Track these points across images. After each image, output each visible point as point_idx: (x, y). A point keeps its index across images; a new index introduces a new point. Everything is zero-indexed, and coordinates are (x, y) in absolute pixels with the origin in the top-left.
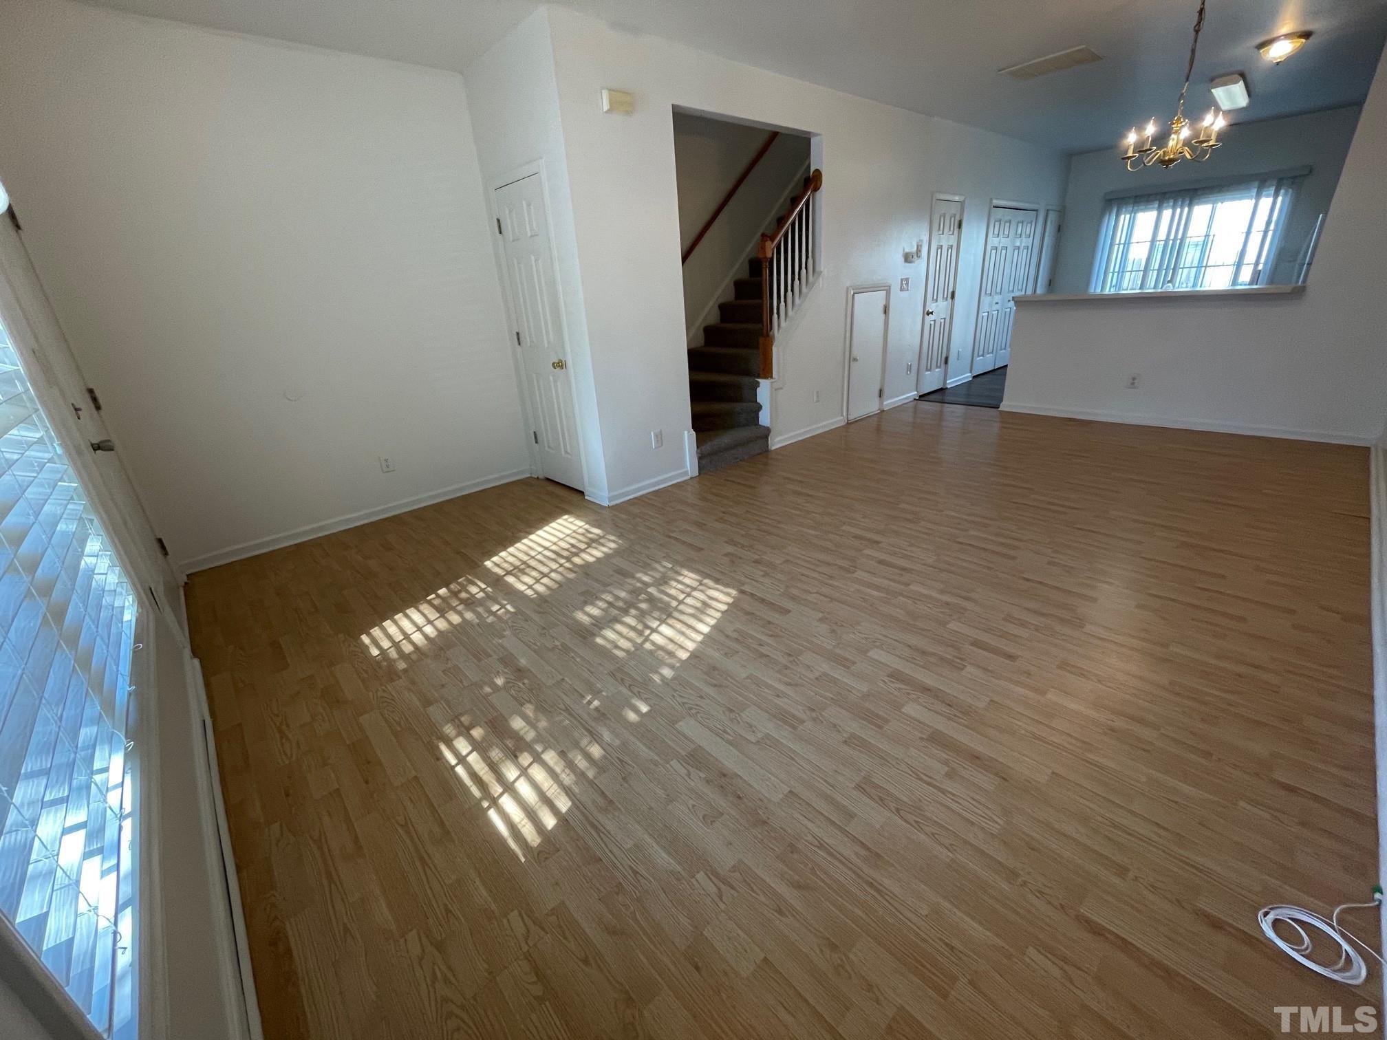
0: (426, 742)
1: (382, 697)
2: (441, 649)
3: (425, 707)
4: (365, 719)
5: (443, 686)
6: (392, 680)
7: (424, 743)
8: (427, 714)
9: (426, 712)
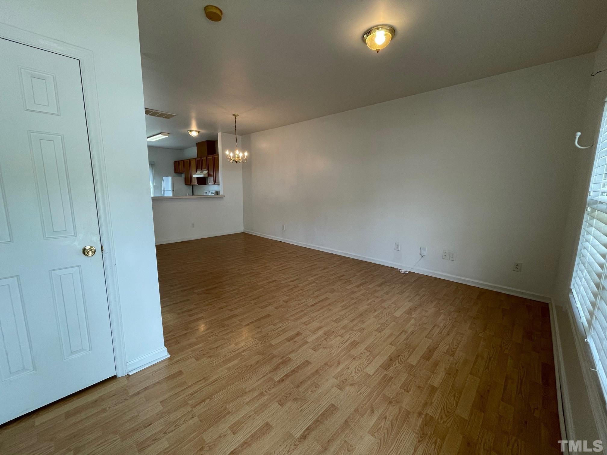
0: (454, 378)
1: (446, 415)
2: (390, 402)
3: (437, 389)
4: (465, 415)
5: (419, 387)
6: (431, 417)
7: (455, 379)
8: (440, 385)
9: (440, 386)
